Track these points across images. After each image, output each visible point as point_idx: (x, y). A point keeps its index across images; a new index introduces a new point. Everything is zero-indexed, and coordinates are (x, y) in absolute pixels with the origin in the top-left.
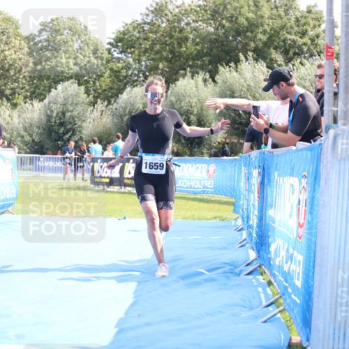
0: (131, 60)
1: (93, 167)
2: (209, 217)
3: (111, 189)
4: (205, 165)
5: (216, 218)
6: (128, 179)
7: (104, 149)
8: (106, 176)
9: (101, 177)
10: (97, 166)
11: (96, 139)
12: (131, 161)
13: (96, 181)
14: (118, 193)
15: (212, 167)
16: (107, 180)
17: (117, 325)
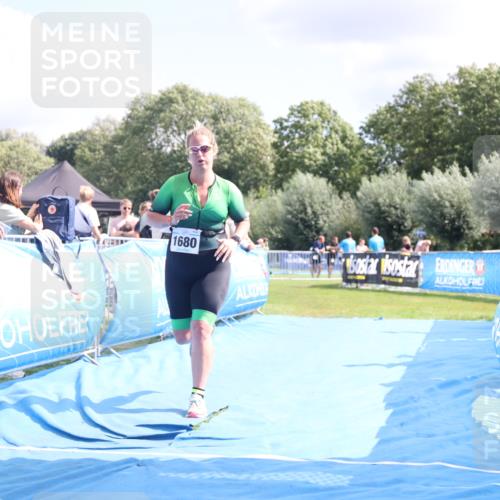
0: (384, 147)
1: (345, 263)
2: (474, 317)
3: (365, 286)
4: (471, 262)
5: (481, 318)
6: (385, 276)
7: (358, 244)
8: (361, 272)
9: (355, 274)
10: (349, 262)
11: (350, 233)
12: (387, 256)
13: (348, 278)
14: (373, 291)
15: (481, 264)
16: (363, 278)
17: (378, 436)
